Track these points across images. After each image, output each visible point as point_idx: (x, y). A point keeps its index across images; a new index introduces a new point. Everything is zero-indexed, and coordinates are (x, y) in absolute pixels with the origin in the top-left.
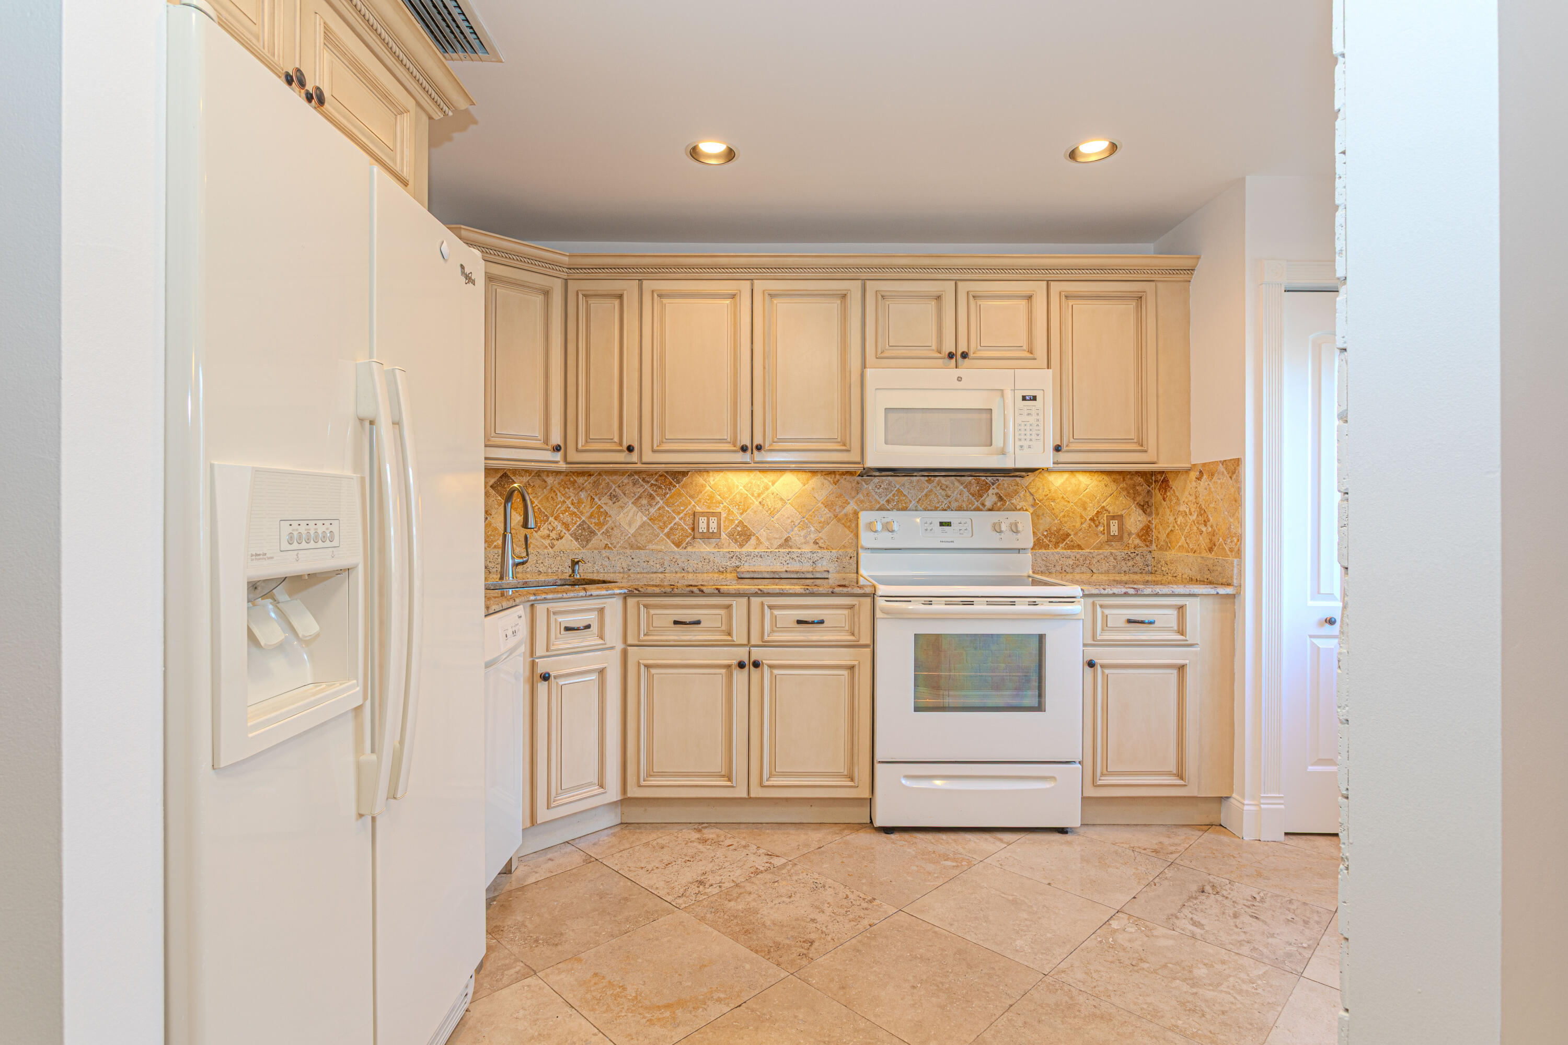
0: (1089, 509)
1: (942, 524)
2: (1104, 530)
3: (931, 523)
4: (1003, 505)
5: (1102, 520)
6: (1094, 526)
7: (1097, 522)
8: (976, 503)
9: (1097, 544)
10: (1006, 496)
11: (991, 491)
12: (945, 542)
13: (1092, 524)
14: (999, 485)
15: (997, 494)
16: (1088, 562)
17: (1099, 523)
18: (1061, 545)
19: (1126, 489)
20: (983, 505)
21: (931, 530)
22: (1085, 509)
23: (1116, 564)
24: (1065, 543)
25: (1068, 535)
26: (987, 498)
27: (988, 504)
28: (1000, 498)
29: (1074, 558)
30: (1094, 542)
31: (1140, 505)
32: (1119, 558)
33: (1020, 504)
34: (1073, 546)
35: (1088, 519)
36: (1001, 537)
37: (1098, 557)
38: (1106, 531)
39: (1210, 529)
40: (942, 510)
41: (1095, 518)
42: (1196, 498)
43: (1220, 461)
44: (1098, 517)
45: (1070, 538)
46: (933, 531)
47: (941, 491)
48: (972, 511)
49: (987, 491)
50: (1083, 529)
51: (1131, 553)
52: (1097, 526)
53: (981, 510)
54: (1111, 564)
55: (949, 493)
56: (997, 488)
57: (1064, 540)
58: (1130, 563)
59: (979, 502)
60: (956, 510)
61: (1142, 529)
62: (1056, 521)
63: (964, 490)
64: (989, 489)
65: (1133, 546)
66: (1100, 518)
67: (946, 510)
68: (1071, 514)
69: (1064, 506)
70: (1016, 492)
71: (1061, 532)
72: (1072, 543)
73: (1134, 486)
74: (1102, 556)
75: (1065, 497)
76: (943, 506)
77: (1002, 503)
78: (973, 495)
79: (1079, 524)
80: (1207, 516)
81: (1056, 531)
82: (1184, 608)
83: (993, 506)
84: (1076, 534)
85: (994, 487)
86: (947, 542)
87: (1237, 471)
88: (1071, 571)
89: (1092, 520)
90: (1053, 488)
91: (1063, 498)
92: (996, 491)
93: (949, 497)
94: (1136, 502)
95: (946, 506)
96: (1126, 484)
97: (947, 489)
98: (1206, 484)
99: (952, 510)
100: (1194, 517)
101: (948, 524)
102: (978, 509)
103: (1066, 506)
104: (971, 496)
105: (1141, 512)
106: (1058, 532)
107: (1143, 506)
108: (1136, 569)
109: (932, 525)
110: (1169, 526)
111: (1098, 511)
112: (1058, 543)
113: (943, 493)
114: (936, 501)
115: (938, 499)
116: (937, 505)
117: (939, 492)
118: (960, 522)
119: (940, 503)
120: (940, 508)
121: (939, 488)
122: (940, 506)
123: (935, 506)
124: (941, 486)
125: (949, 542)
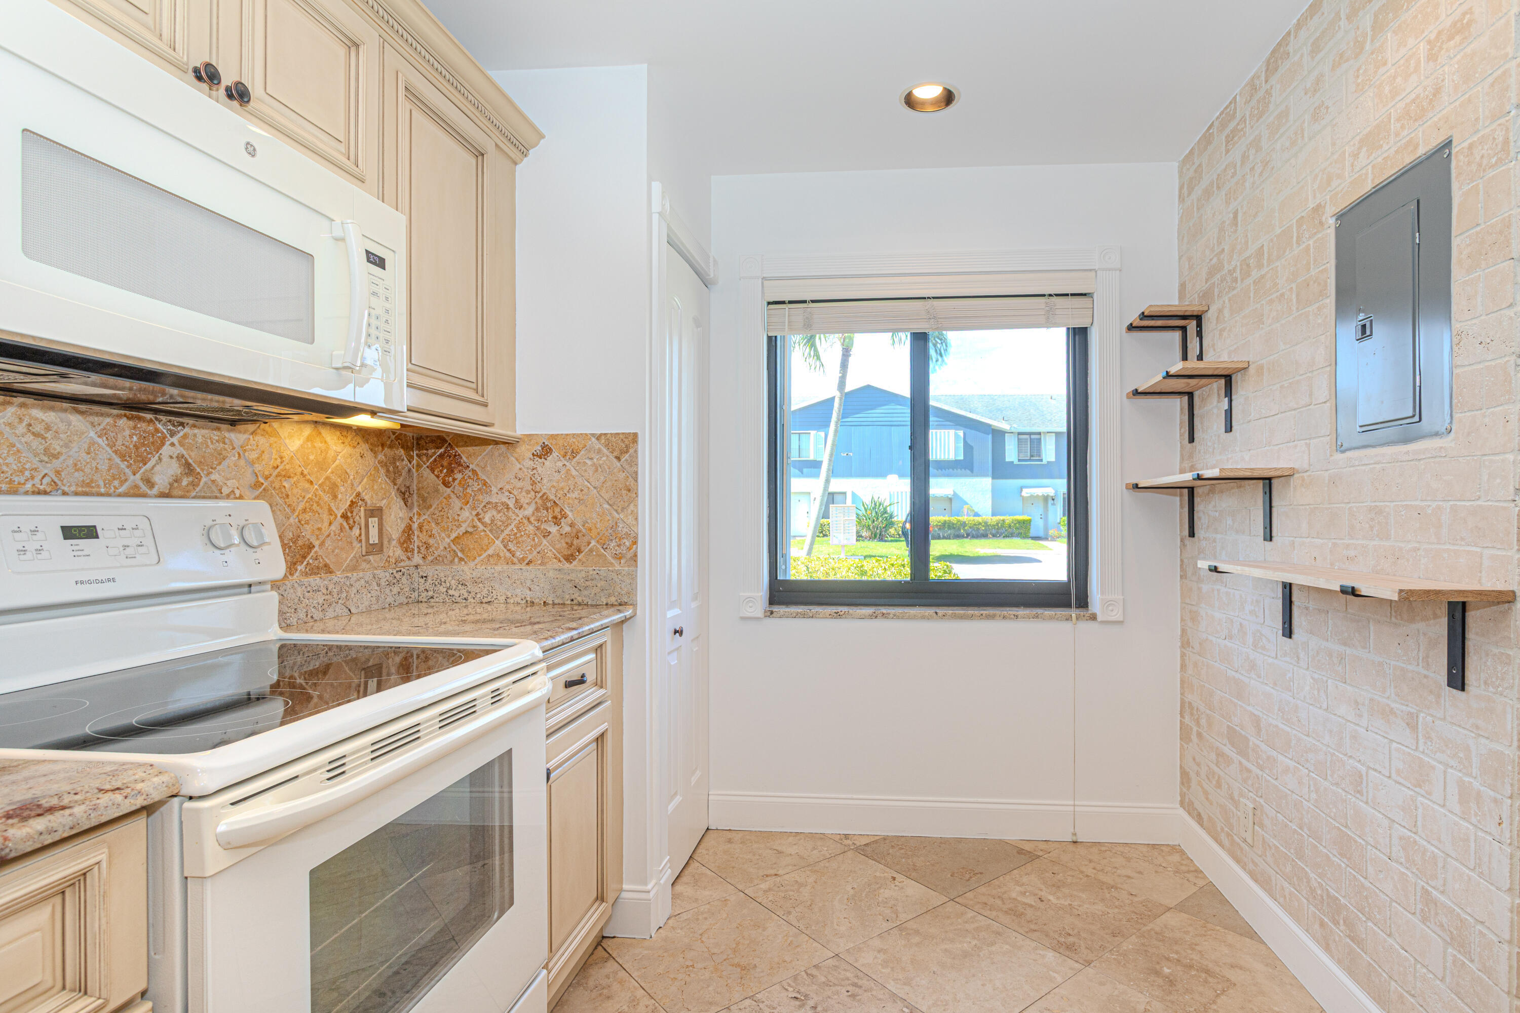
0: (340, 496)
1: (69, 533)
2: (360, 535)
3: (34, 532)
4: (194, 485)
5: (357, 518)
6: (347, 527)
7: (351, 522)
8: (132, 477)
9: (351, 560)
10: (200, 463)
11: (166, 450)
12: (89, 582)
13: (345, 524)
14: (185, 436)
15: (180, 457)
16: (344, 595)
17: (354, 522)
18: (299, 568)
19: (386, 465)
20: (150, 483)
21: (39, 551)
22: (335, 497)
23: (379, 593)
24: (305, 563)
25: (311, 547)
26: (158, 468)
27: (162, 480)
28: (188, 468)
29: (324, 591)
30: (347, 558)
31: (401, 492)
32: (383, 584)
33: (229, 483)
34: (318, 568)
35: (339, 516)
36: (224, 558)
37: (358, 583)
38: (363, 537)
39: (567, 529)
40: (34, 493)
41: (349, 514)
42: (534, 483)
43: (593, 435)
44: (352, 512)
45: (313, 551)
46: (44, 554)
47: (29, 437)
48: (120, 495)
49: (158, 449)
50: (332, 534)
51: (397, 572)
52: (351, 528)
53: (144, 496)
54: (374, 593)
55: (56, 446)
56: (181, 444)
57: (304, 557)
58: (396, 590)
59: (138, 476)
60: (76, 494)
61: (404, 531)
62: (292, 520)
63: (100, 441)
64: (163, 444)
65: (394, 561)
66: (354, 514)
67: (45, 493)
68: (315, 507)
69: (304, 490)
70: (221, 457)
71: (300, 543)
72: (316, 562)
73: (394, 460)
74: (362, 582)
75: (306, 472)
76: (37, 481)
77: (191, 479)
78: (123, 457)
79: (326, 524)
80: (562, 510)
81: (291, 539)
82: (604, 647)
83: (171, 485)
84: (322, 544)
85: (175, 440)
86: (97, 581)
87: (631, 451)
88: (321, 615)
89: (345, 516)
90: (287, 455)
91: (302, 473)
92: (179, 450)
93: (56, 456)
94: (396, 487)
95: (46, 480)
96: (385, 455)
97: (48, 435)
98: (560, 464)
99: (65, 493)
100: (529, 511)
101: (90, 533)
102: (135, 493)
103: (306, 491)
104: (117, 460)
105: (402, 503)
106: (294, 543)
107: (404, 494)
108: (403, 599)
109: (40, 535)
110: (459, 526)
111: (352, 501)
112: (295, 564)
113: (36, 443)
114: (15, 467)
115: (20, 462)
116: (16, 479)
117: (23, 440)
118: (121, 527)
119: (27, 473)
120: (29, 486)
121: (25, 430)
122: (26, 480)
123: (11, 482)
124: (30, 425)
125: (102, 582)
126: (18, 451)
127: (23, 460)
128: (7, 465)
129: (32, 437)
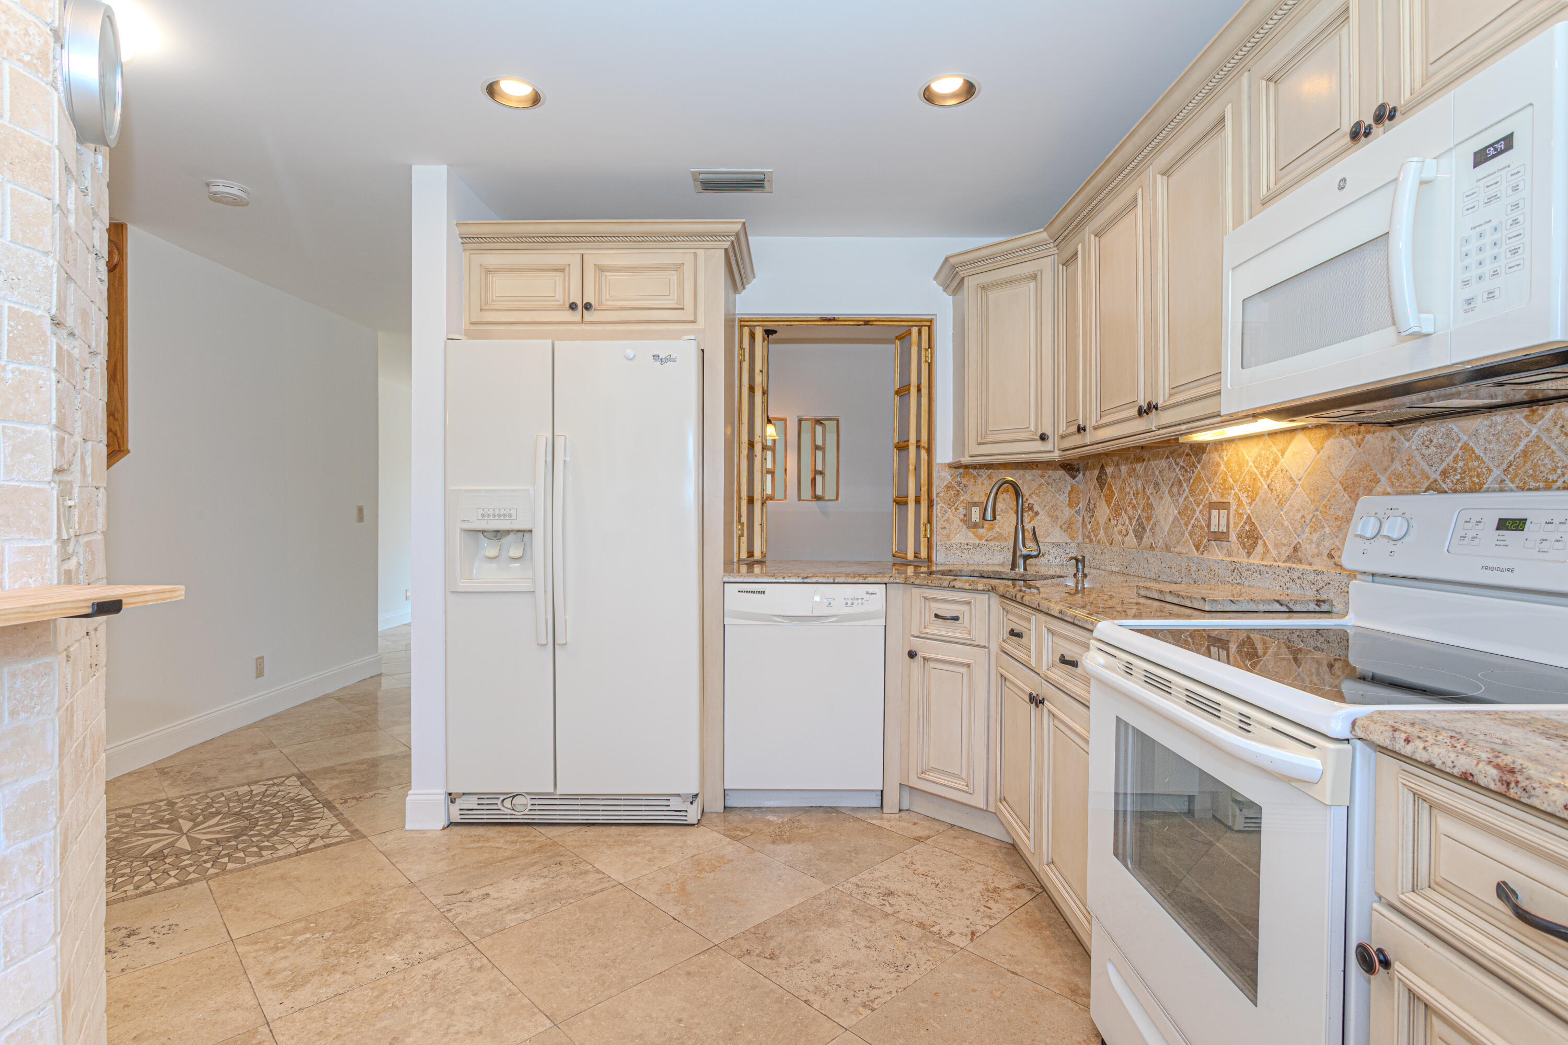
1: (1504, 523)
3: (1479, 523)
21: (1474, 538)
60: (1563, 488)
99: (1552, 488)
101: (1518, 524)
114: (1550, 467)
115: (1554, 462)
116: (1551, 477)
117: (1557, 441)
118: (1549, 520)
119: (1559, 471)
120: (1559, 483)
121: (1559, 432)
122: (1558, 478)
123: (1546, 480)
124: (1563, 426)
125: (1502, 570)
126: (1553, 452)
127: (1556, 459)
128: (1544, 465)
129: (1564, 437)
